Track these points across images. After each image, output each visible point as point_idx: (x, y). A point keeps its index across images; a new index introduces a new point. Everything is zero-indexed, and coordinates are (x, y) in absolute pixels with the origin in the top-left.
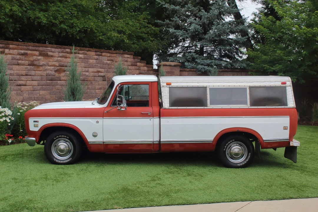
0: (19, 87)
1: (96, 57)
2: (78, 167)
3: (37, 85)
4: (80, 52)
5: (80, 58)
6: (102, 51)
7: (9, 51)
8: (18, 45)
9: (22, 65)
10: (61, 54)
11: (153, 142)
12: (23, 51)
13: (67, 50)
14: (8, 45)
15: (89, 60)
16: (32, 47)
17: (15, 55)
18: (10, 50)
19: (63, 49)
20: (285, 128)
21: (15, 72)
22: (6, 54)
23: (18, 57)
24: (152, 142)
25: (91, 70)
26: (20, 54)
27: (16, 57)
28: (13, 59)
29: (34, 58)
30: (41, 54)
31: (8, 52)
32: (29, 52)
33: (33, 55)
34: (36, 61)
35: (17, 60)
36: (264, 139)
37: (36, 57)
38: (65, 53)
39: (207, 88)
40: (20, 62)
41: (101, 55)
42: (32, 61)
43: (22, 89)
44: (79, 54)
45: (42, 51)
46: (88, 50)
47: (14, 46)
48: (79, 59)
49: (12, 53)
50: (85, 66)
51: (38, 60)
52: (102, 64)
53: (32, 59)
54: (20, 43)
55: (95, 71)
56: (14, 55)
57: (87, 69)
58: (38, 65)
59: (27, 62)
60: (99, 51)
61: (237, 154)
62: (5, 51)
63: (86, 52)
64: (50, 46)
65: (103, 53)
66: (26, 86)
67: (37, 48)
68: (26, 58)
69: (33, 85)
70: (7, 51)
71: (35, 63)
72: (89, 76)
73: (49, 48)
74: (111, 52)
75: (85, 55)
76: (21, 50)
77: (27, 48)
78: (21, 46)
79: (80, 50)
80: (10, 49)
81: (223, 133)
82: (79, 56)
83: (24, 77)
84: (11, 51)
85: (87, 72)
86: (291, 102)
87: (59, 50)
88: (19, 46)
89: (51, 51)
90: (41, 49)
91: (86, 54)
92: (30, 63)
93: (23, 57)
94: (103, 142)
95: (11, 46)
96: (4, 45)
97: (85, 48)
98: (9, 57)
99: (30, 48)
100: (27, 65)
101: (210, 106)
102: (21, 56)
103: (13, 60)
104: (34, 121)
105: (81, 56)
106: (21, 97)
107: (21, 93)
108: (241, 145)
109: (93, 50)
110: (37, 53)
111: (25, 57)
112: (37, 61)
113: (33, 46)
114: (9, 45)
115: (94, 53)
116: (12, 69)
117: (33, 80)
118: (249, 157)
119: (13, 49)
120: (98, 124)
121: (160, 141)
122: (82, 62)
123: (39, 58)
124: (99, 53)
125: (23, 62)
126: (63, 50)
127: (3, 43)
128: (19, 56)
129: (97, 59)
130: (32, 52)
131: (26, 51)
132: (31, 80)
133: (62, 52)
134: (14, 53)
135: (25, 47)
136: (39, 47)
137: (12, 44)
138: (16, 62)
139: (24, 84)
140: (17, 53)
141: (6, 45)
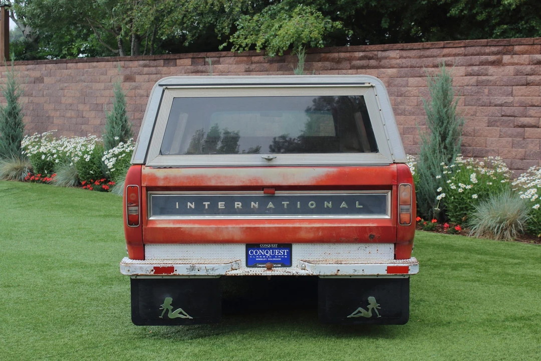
0: (520, 130)
7: (512, 57)
8: (533, 44)
9: (537, 85)
14: (510, 48)
18: (514, 56)
21: (517, 99)
22: (504, 65)
23: (529, 68)
26: (535, 62)
27: (526, 69)
31: (509, 61)
35: (527, 75)
40: (530, 78)
43: (527, 134)
47: (523, 46)
49: (516, 61)
56: (522, 65)
62: (502, 60)
66: (536, 129)
70: (506, 58)
83: (534, 110)
84: (516, 59)
88: (535, 47)
95: (517, 48)
96: (500, 48)
98: (510, 69)
102: (536, 66)
103: (517, 75)
106: (520, 150)
107: (522, 142)
116: (511, 94)
119: (522, 54)
125: (539, 78)
127: (500, 44)
128: (533, 67)
134: (522, 62)
137: (519, 45)
138: (523, 79)
139: (534, 124)
140: (527, 60)
141: (507, 47)
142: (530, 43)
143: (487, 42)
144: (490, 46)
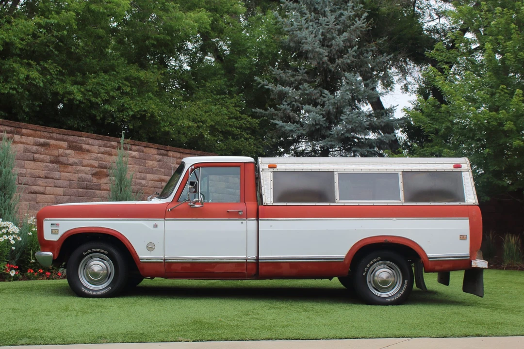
0: (33, 195)
1: (158, 157)
2: (120, 301)
3: (62, 194)
4: (134, 147)
5: (133, 157)
6: (168, 149)
7: (21, 138)
8: (36, 130)
9: (40, 162)
10: (103, 149)
11: (247, 260)
12: (42, 140)
13: (113, 143)
15: (147, 161)
16: (58, 135)
17: (29, 146)
18: (23, 137)
19: (106, 142)
20: (463, 238)
21: (29, 171)
22: (14, 142)
23: (35, 148)
24: (245, 259)
25: (149, 176)
26: (38, 144)
27: (32, 148)
28: (26, 150)
29: (60, 153)
30: (70, 147)
31: (19, 140)
32: (52, 142)
33: (58, 147)
34: (62, 156)
35: (33, 153)
36: (429, 255)
37: (62, 150)
38: (109, 147)
39: (335, 173)
40: (36, 156)
41: (167, 155)
42: (56, 156)
43: (38, 199)
44: (131, 150)
45: (72, 142)
46: (145, 146)
47: (28, 130)
48: (131, 159)
49: (25, 141)
50: (140, 171)
51: (66, 155)
52: (168, 168)
53: (56, 153)
54: (38, 127)
55: (157, 179)
56: (28, 144)
57: (143, 175)
58: (66, 162)
59: (48, 157)
60: (164, 149)
61: (385, 282)
62: (14, 138)
63: (142, 148)
64: (87, 136)
65: (169, 152)
66: (43, 195)
67: (66, 137)
68: (47, 152)
69: (55, 193)
70: (17, 137)
71: (61, 159)
72: (147, 186)
73: (84, 138)
74: (182, 151)
75: (141, 153)
76: (40, 138)
77: (49, 136)
78: (40, 131)
79: (133, 145)
80: (22, 135)
81: (362, 244)
82: (131, 154)
83: (41, 181)
84: (24, 139)
85: (143, 179)
86: (471, 197)
87: (100, 142)
88: (37, 132)
89: (87, 142)
90: (71, 138)
91: (143, 152)
92: (52, 158)
93: (42, 149)
94: (164, 260)
95: (24, 131)
96: (13, 129)
97: (141, 142)
98: (21, 147)
99: (55, 135)
100: (48, 161)
101: (339, 202)
102: (39, 147)
103: (26, 152)
104: (51, 224)
105: (134, 153)
106: (36, 211)
107: (36, 205)
108: (391, 267)
109: (153, 146)
110: (65, 144)
111: (46, 149)
112: (64, 157)
113: (60, 134)
114: (20, 129)
115: (154, 151)
116: (23, 167)
117: (56, 187)
118: (405, 286)
119: (28, 136)
120: (156, 229)
121: (257, 259)
122: (136, 164)
123: (68, 152)
124: (163, 151)
125: (42, 156)
126: (107, 144)
127: (12, 125)
128: (37, 147)
129: (160, 161)
130: (57, 142)
131: (47, 140)
132: (53, 186)
133: (105, 146)
134: (29, 142)
135: (46, 134)
136: (68, 135)
137: (26, 129)
138: (31, 156)
139: (42, 191)
140: (32, 142)
141: (17, 129)
142: (34, 129)
143: (2, 122)
144: (4, 125)
